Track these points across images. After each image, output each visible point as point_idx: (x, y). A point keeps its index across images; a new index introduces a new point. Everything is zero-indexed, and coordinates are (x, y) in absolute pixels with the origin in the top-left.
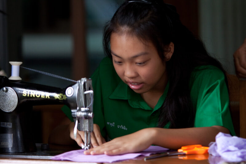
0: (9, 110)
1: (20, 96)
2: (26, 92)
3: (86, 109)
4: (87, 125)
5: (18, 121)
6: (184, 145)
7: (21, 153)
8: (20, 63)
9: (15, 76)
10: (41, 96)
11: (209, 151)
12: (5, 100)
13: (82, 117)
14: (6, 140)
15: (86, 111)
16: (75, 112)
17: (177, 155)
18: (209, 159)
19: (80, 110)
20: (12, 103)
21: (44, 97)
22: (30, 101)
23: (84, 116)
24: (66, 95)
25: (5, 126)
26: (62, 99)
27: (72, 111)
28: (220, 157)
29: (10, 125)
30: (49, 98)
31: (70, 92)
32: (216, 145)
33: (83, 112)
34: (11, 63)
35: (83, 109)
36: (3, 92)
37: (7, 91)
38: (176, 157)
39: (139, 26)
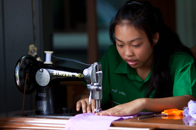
0: (44, 85)
1: (51, 75)
2: (55, 72)
3: (97, 84)
4: (98, 95)
5: (50, 92)
6: (166, 109)
7: (52, 114)
8: (52, 52)
9: (48, 61)
10: (66, 75)
11: (183, 113)
12: (41, 78)
13: (94, 90)
14: (42, 105)
15: (97, 86)
16: (90, 86)
17: (161, 116)
18: (183, 118)
19: (93, 85)
20: (46, 80)
21: (68, 76)
22: (59, 78)
23: (96, 88)
24: (83, 74)
25: (41, 96)
26: (81, 77)
27: (88, 85)
28: (191, 117)
29: (44, 95)
30: (71, 76)
31: (86, 72)
32: (188, 109)
33: (95, 86)
34: (46, 52)
35: (95, 84)
36: (39, 72)
37: (42, 71)
38: (160, 117)
39: (136, 19)
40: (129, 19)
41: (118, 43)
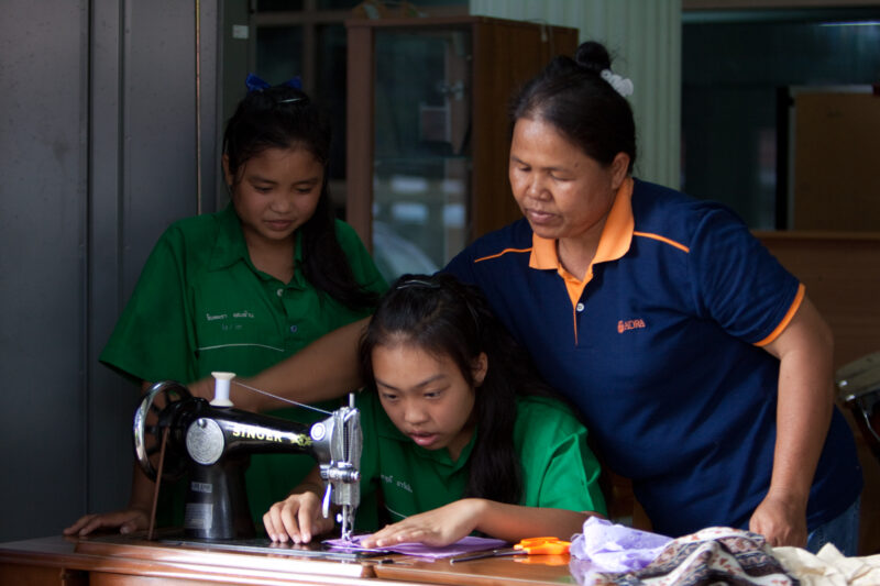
0: (207, 461)
1: (228, 436)
2: (239, 429)
3: (348, 464)
4: (349, 494)
5: (223, 480)
7: (227, 540)
9: (221, 398)
10: (265, 437)
11: (570, 550)
12: (201, 442)
13: (339, 480)
14: (200, 514)
15: (347, 469)
16: (326, 470)
17: (512, 555)
18: (570, 564)
19: (335, 466)
20: (214, 448)
21: (271, 439)
22: (246, 445)
23: (343, 476)
24: (311, 437)
25: (199, 489)
26: (304, 445)
27: (322, 467)
28: (589, 561)
29: (208, 488)
30: (280, 441)
31: (321, 432)
32: (583, 539)
33: (341, 469)
34: (215, 374)
35: (342, 465)
36: (197, 426)
37: (205, 425)
38: (510, 559)
39: (425, 328)
40: (407, 328)
41: (383, 391)
